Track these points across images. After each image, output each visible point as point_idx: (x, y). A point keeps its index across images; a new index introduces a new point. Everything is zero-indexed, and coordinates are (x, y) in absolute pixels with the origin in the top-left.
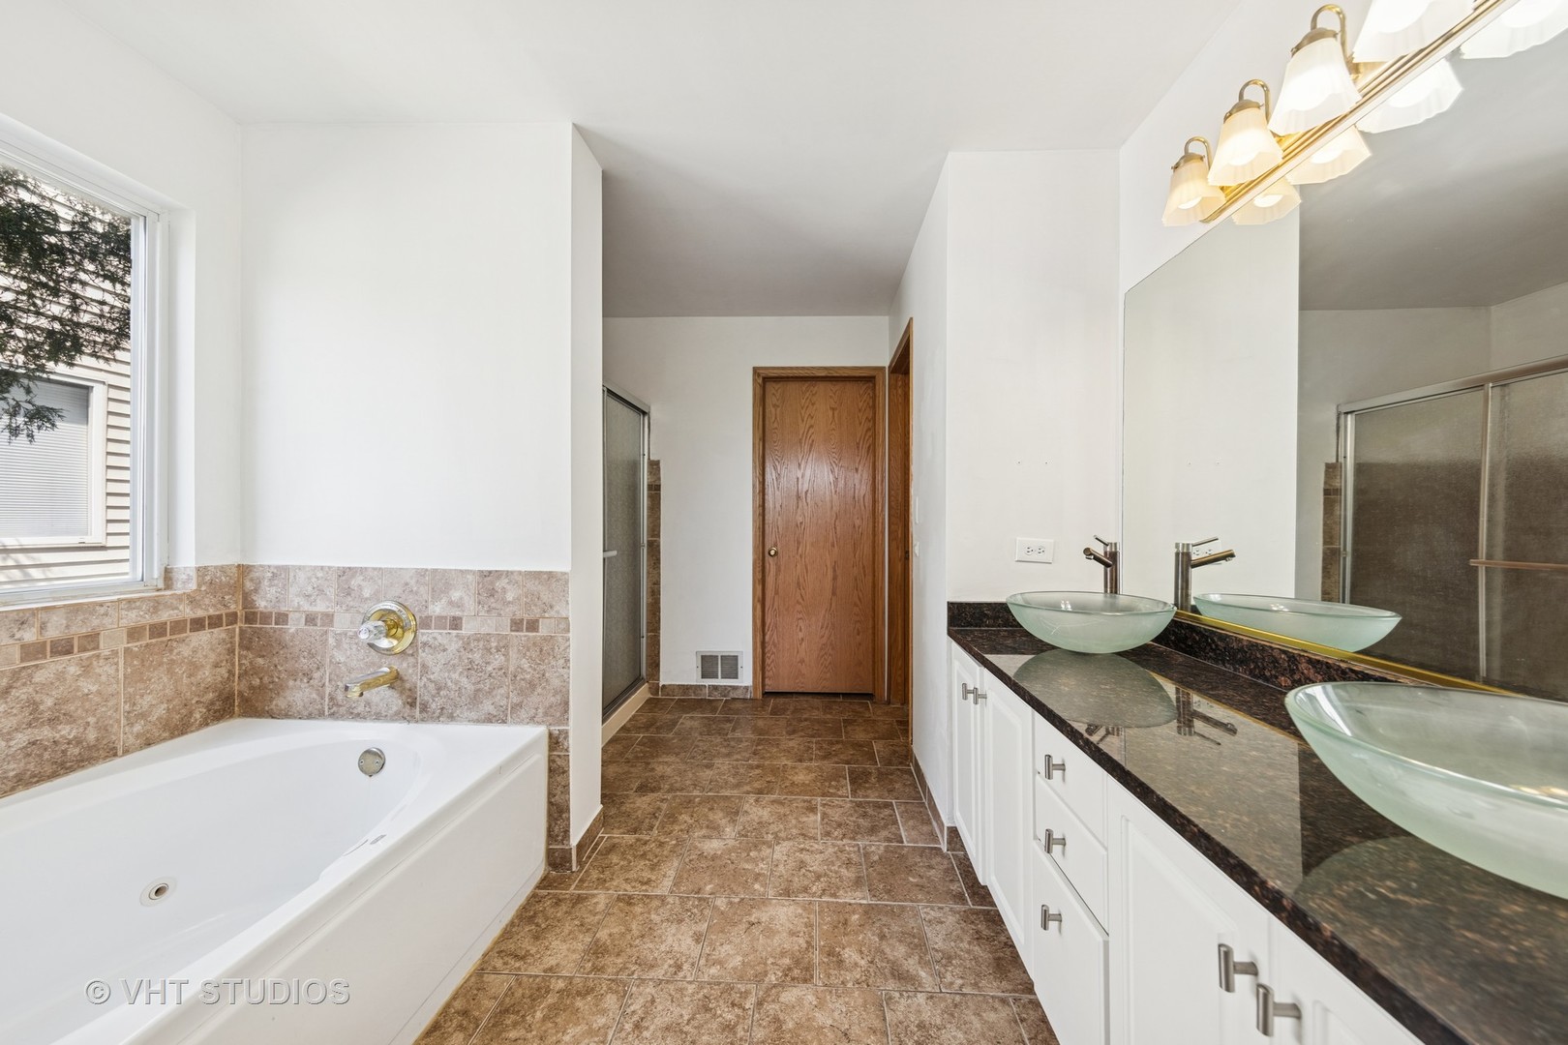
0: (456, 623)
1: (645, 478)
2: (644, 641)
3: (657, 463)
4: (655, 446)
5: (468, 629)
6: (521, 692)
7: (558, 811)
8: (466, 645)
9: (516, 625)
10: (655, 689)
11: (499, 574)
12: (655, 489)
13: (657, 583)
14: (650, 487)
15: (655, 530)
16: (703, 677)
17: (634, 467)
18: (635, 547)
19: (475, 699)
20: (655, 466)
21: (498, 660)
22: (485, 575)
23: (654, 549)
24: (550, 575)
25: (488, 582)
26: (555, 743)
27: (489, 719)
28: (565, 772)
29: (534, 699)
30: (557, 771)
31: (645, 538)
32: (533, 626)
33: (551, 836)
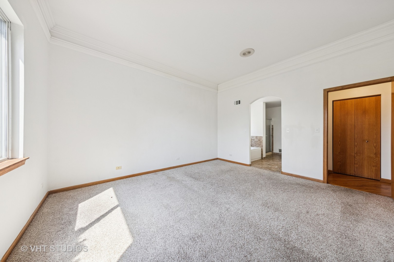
0: (254, 140)
1: (271, 127)
2: (271, 147)
3: (273, 125)
4: (272, 123)
5: (255, 140)
6: (259, 145)
7: (262, 154)
8: (255, 141)
9: (259, 140)
10: (273, 153)
11: (257, 136)
12: (273, 129)
13: (273, 140)
14: (272, 128)
15: (273, 134)
16: (279, 152)
17: (270, 126)
18: (270, 136)
19: (256, 145)
20: (272, 126)
21: (257, 143)
22: (256, 136)
23: (272, 136)
24: (261, 136)
25: (256, 137)
26: (262, 149)
27: (257, 147)
28: (263, 151)
29: (260, 146)
30: (262, 151)
31: (271, 134)
32: (260, 140)
33: (261, 156)
